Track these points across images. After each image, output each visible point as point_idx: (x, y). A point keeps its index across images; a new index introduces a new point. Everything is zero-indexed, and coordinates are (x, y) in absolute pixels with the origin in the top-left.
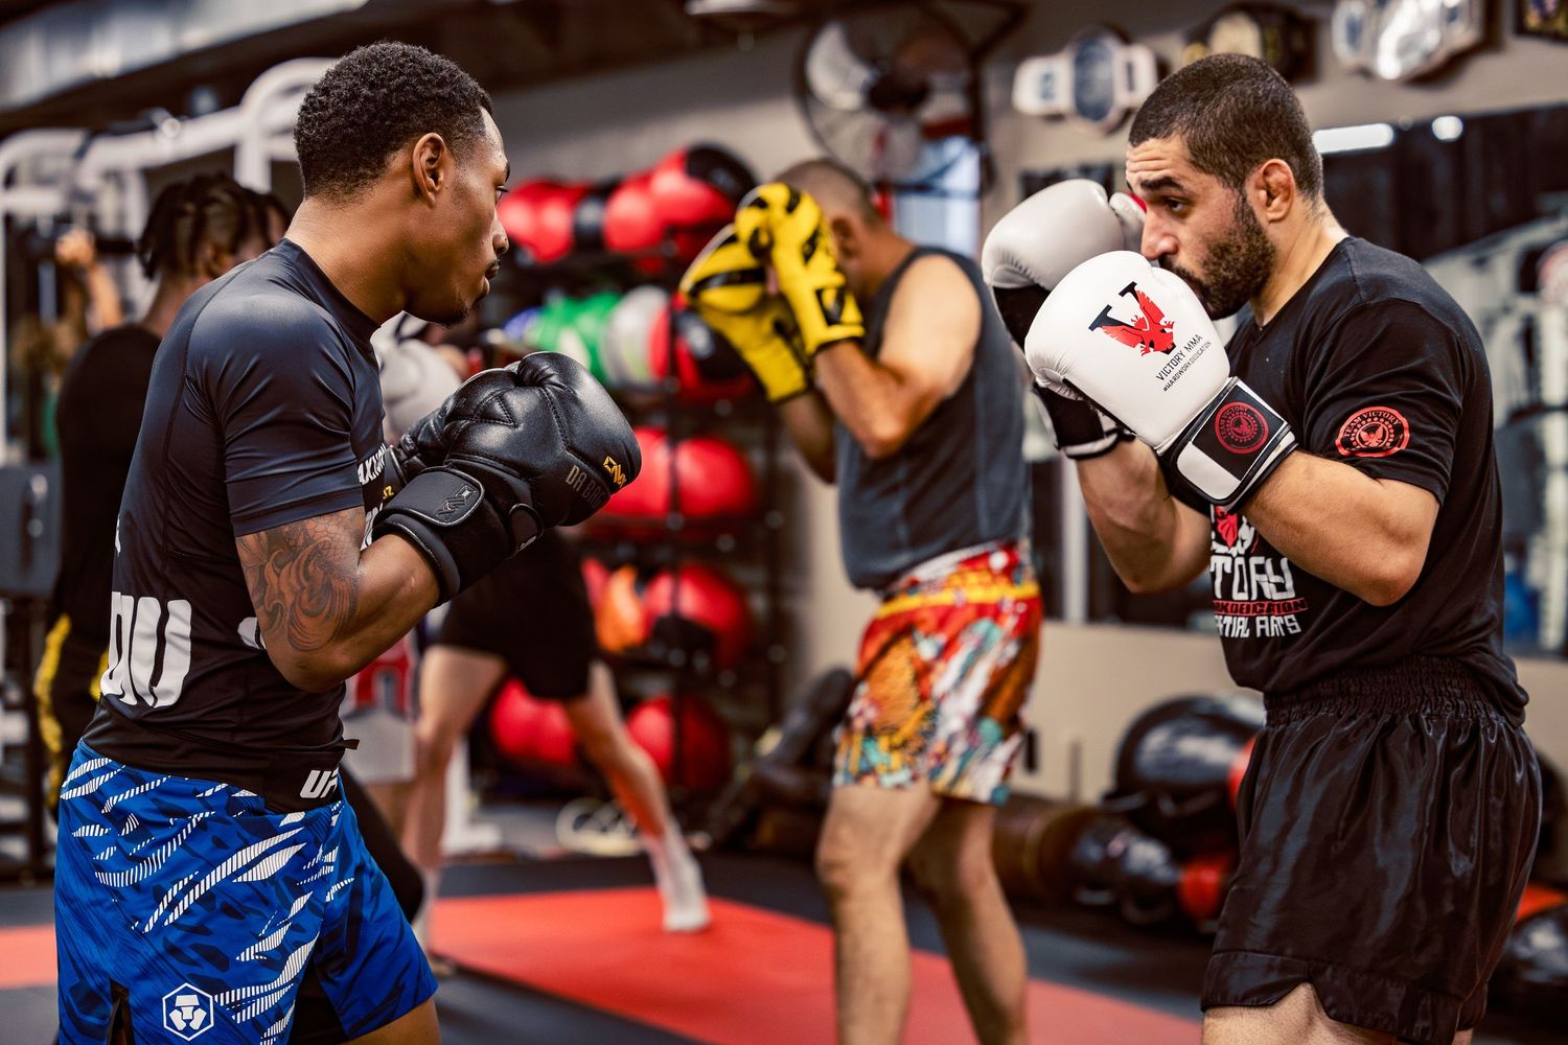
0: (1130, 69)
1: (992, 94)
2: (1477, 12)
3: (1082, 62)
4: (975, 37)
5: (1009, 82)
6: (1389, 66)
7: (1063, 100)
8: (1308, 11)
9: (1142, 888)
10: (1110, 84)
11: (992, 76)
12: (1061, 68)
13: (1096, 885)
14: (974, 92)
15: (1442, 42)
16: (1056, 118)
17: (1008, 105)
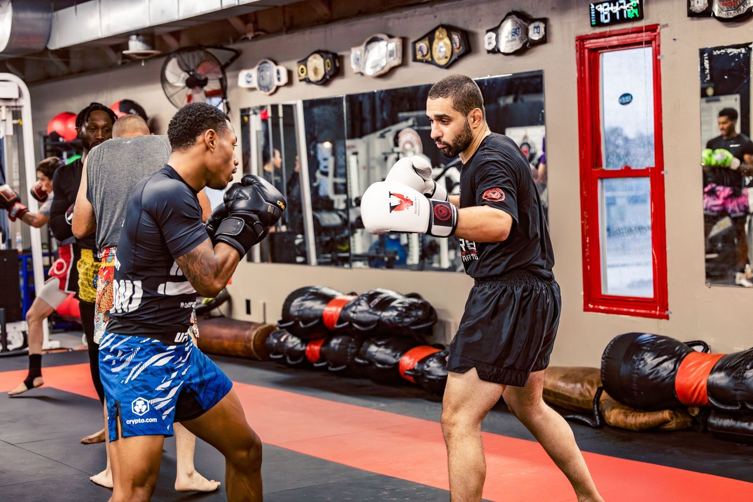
0: (278, 73)
1: (230, 82)
2: (400, 54)
3: (260, 70)
4: (223, 63)
5: (237, 77)
6: (370, 71)
7: (255, 84)
8: (340, 53)
9: (292, 353)
10: (271, 77)
11: (228, 74)
12: (254, 72)
13: (276, 353)
14: (223, 81)
15: (386, 64)
16: (252, 89)
17: (236, 85)
